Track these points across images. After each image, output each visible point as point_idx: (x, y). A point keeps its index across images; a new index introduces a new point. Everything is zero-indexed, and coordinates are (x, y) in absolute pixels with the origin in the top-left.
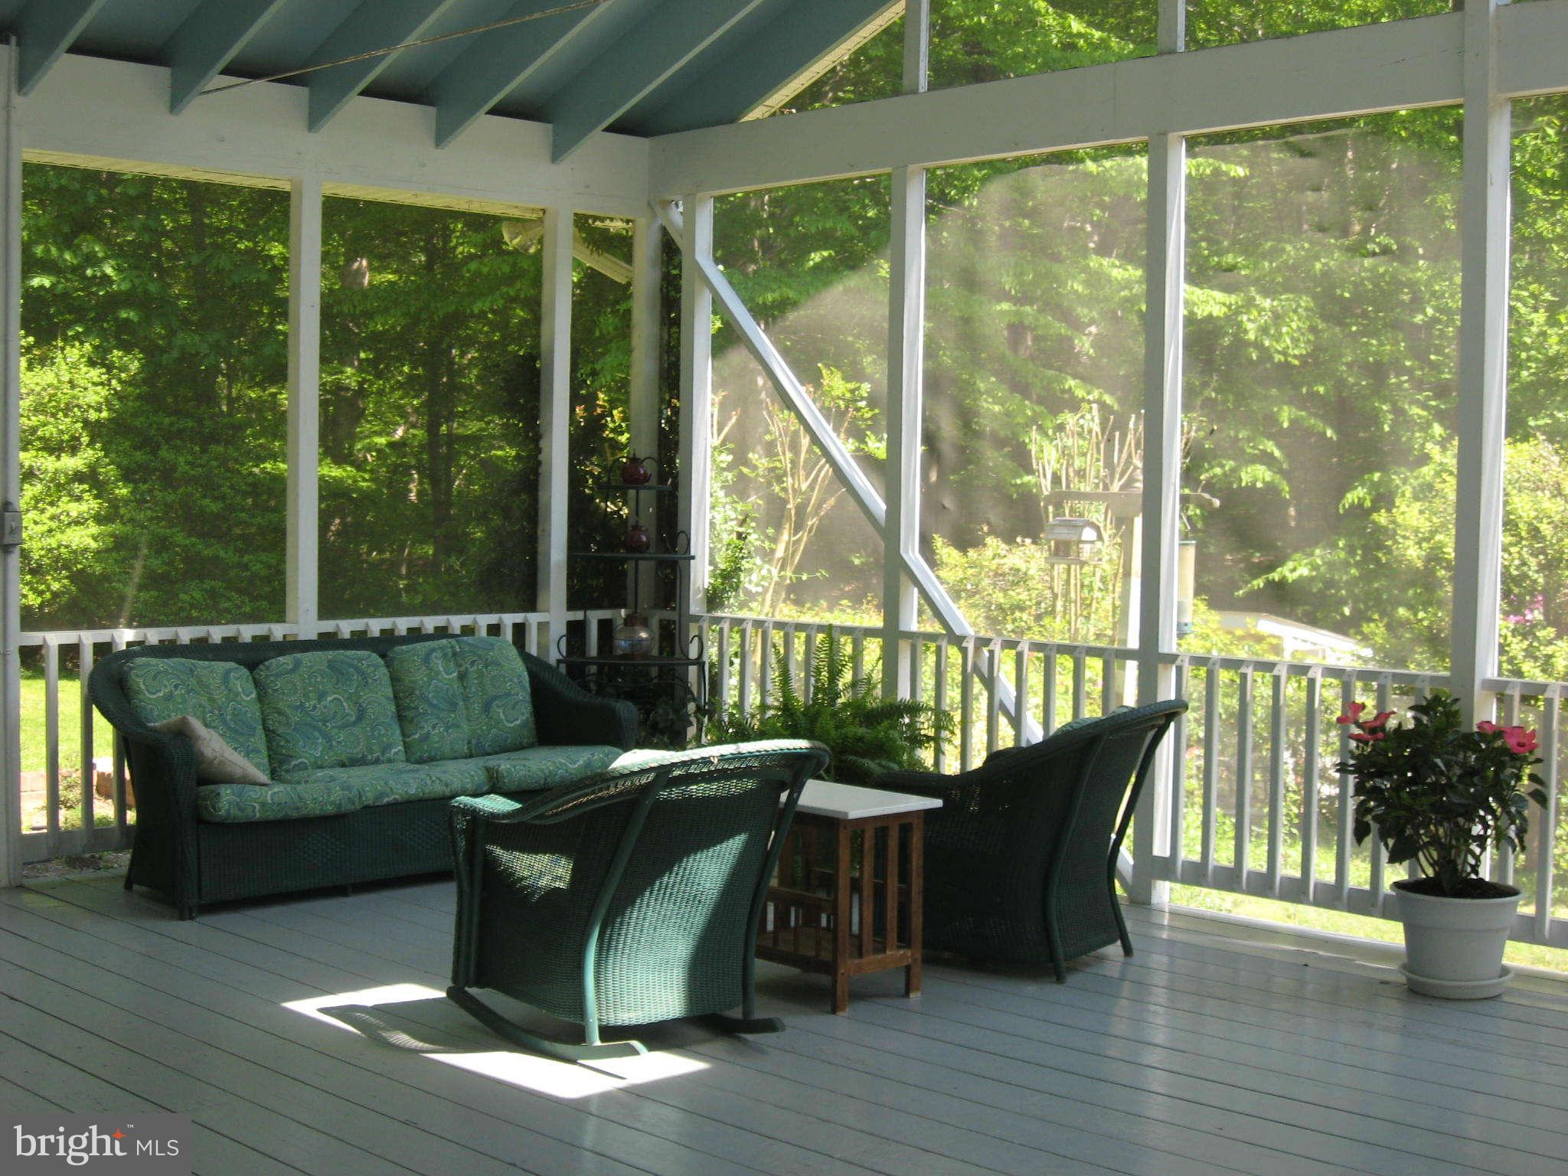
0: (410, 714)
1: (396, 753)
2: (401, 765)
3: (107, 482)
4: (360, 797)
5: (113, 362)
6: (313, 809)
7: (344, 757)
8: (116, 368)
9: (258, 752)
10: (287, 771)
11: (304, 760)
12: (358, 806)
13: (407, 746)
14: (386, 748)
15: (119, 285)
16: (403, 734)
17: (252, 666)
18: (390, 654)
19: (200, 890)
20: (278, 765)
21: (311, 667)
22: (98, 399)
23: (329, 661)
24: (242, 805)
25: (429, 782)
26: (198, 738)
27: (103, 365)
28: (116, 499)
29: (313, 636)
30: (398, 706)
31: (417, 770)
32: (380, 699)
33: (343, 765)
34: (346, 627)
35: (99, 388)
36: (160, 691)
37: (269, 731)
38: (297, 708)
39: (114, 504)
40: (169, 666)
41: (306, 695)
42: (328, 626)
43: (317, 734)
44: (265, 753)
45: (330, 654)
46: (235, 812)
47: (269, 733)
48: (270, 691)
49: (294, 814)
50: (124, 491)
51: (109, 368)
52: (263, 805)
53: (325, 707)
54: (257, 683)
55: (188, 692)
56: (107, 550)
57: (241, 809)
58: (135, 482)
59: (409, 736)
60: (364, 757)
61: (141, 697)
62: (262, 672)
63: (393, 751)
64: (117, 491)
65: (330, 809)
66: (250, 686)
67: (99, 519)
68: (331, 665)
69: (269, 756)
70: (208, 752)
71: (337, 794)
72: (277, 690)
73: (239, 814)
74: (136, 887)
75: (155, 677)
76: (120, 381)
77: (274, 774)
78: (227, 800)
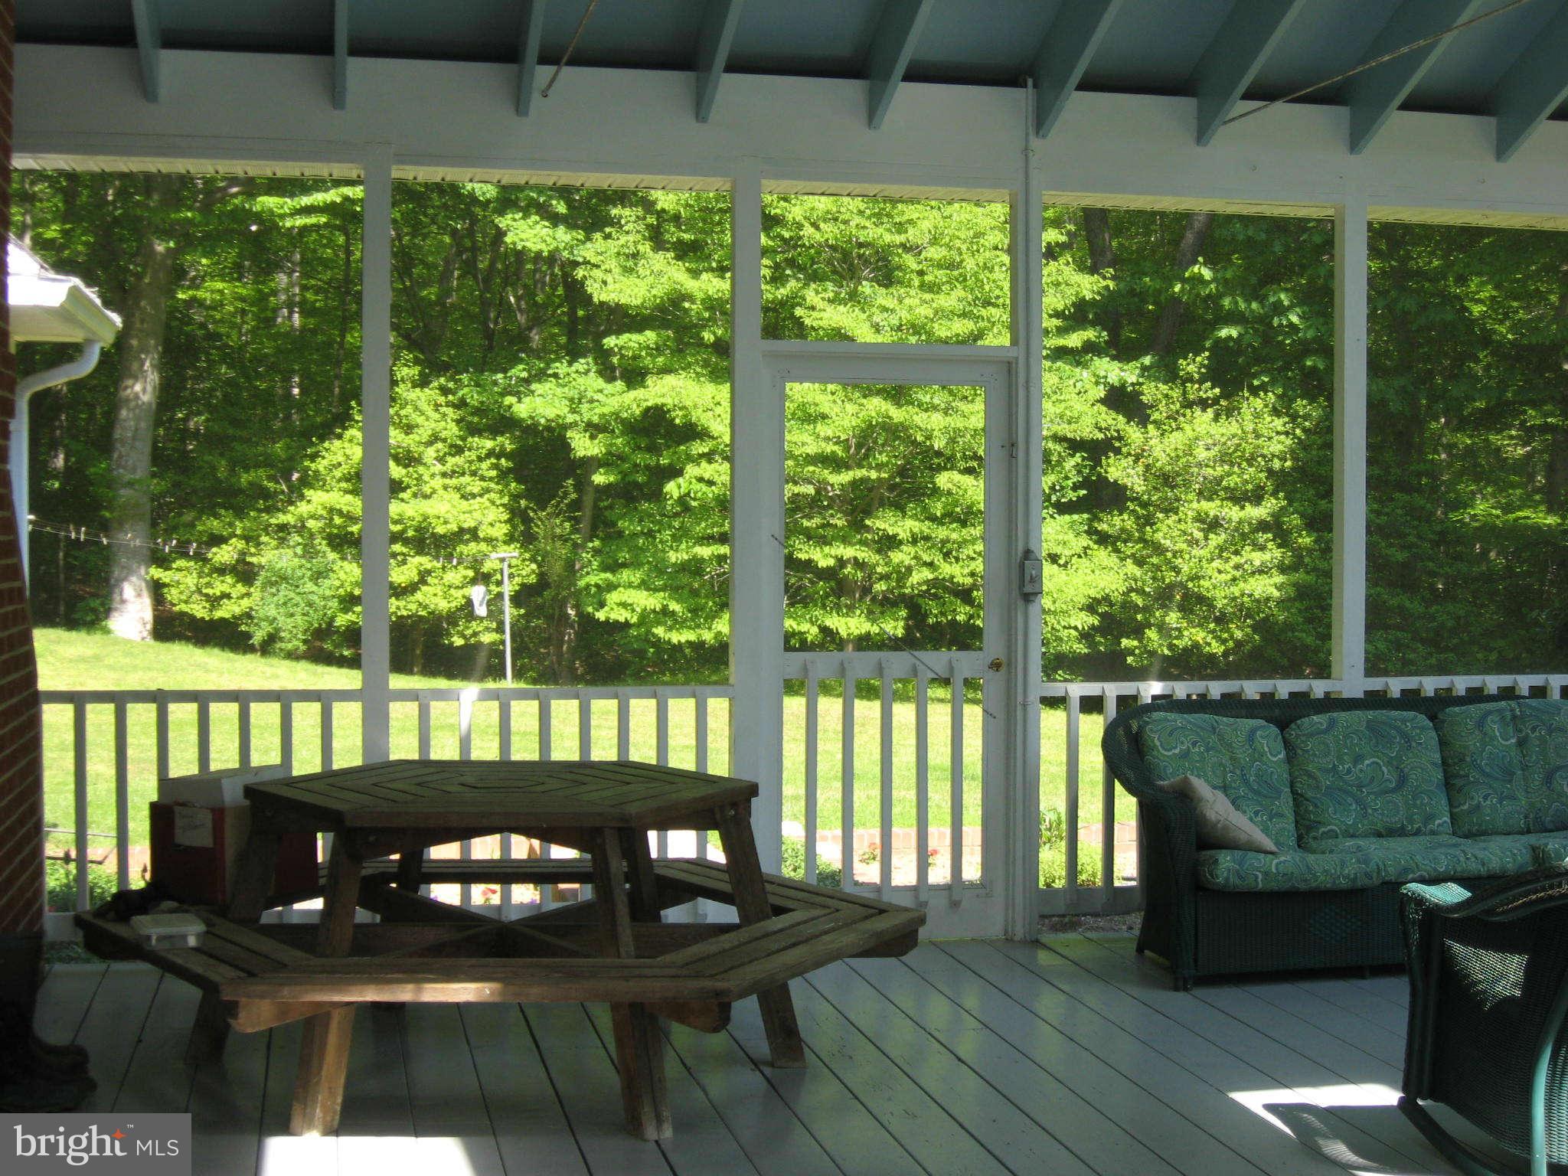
0: (1459, 782)
1: (1439, 825)
2: (1444, 838)
3: (1289, 532)
4: (1379, 873)
5: (1297, 412)
6: (1323, 881)
7: (1379, 827)
8: (1300, 416)
9: (1282, 816)
10: (1315, 838)
11: (1334, 827)
12: (1376, 881)
13: (1453, 816)
14: (1429, 818)
15: (1305, 333)
16: (1451, 805)
17: (1283, 725)
18: (1440, 716)
19: (1196, 961)
20: (1306, 832)
21: (1347, 727)
22: (1280, 447)
23: (1369, 721)
24: (1242, 873)
25: (1462, 859)
26: (1200, 800)
27: (1287, 414)
28: (1300, 548)
29: (1359, 694)
30: (1445, 772)
31: (1455, 845)
32: (1426, 761)
33: (1379, 835)
34: (1396, 686)
35: (1283, 437)
36: (1176, 748)
37: (1298, 794)
38: (1328, 771)
39: (1298, 554)
40: (1190, 722)
41: (1340, 758)
42: (1376, 684)
43: (1350, 800)
44: (1291, 818)
45: (1371, 714)
46: (1234, 880)
47: (1297, 798)
48: (1299, 751)
49: (1303, 886)
50: (1308, 540)
51: (1294, 418)
52: (1266, 874)
53: (1361, 771)
54: (1287, 744)
55: (1208, 750)
56: (1289, 599)
57: (1240, 877)
58: (1318, 530)
59: (1456, 807)
60: (1403, 827)
61: (1155, 753)
62: (1293, 732)
63: (1437, 822)
64: (1300, 540)
65: (1343, 883)
66: (1280, 745)
67: (1283, 569)
68: (1371, 726)
69: (1297, 822)
70: (1211, 815)
71: (1352, 868)
72: (1307, 751)
73: (1238, 882)
74: (1147, 952)
75: (1171, 734)
76: (1304, 430)
77: (1301, 843)
78: (1225, 866)
